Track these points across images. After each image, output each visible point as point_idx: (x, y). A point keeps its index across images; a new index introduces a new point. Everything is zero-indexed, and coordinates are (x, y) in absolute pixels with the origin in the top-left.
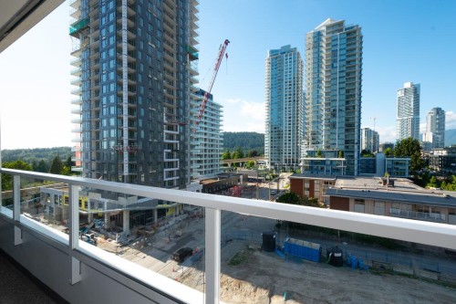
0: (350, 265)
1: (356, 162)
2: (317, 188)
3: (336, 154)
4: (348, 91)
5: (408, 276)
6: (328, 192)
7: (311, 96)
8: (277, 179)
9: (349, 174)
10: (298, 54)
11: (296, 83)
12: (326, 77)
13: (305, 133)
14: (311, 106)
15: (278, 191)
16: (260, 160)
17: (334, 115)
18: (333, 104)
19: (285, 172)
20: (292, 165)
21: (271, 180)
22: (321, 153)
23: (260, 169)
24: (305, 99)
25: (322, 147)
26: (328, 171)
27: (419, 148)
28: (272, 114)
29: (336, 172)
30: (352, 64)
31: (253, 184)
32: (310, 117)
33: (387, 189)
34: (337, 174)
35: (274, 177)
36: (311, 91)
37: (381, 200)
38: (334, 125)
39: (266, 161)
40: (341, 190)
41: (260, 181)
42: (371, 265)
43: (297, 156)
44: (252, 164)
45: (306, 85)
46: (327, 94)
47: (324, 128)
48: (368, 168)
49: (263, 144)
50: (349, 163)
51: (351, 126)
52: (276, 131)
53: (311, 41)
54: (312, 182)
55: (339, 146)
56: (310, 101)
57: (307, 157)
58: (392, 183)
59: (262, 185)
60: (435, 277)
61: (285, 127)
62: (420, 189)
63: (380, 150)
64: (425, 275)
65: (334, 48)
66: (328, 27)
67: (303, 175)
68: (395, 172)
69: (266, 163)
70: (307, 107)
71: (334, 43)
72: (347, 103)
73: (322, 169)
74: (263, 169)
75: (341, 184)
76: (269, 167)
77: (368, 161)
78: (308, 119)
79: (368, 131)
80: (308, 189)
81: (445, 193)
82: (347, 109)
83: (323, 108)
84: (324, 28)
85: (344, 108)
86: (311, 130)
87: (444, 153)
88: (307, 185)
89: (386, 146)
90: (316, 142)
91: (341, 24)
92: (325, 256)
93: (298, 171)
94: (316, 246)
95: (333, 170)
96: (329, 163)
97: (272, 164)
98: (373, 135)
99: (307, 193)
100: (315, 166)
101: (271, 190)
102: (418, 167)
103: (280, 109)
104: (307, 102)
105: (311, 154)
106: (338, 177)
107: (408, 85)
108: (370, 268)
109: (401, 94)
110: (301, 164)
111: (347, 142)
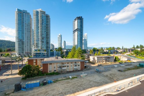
0: (48, 83)
1: (49, 53)
2: (38, 61)
3: (44, 51)
4: (47, 33)
5: (61, 80)
6: (42, 62)
7: (35, 31)
8: (22, 60)
9: (48, 57)
10: (30, 15)
11: (30, 25)
12: (41, 27)
13: (33, 43)
14: (35, 34)
15: (22, 65)
16: (13, 53)
17: (43, 39)
18: (43, 35)
19: (25, 57)
20: (29, 54)
21: (19, 61)
22: (39, 50)
23: (13, 56)
24: (33, 32)
25: (40, 48)
26: (41, 56)
27: (62, 49)
28: (19, 34)
29: (44, 56)
30: (48, 25)
31: (9, 64)
32: (35, 38)
33: (57, 60)
34: (44, 57)
35: (20, 59)
36: (35, 30)
37: (55, 63)
38: (43, 42)
39: (16, 53)
40: (46, 62)
41: (13, 62)
42: (54, 81)
43: (31, 51)
44: (8, 55)
45: (34, 27)
46: (41, 32)
47: (40, 42)
48: (52, 55)
49: (14, 46)
50: (47, 53)
51: (48, 43)
52: (21, 41)
53: (35, 13)
54: (36, 60)
55: (45, 48)
56: (35, 33)
57: (34, 51)
58: (57, 58)
59: (14, 63)
60: (65, 78)
61: (25, 40)
62: (62, 59)
63: (55, 49)
64: (64, 78)
65: (43, 19)
66: (41, 11)
67: (33, 58)
68: (58, 55)
69: (16, 54)
70: (34, 35)
71: (43, 17)
72: (47, 36)
73: (40, 55)
74: (14, 56)
75: (46, 59)
76: (17, 55)
77: (52, 53)
78: (35, 39)
79: (52, 45)
80: (35, 63)
81: (66, 59)
82: (47, 38)
83: (40, 36)
84: (39, 11)
85: (46, 37)
86: (36, 42)
87: (66, 51)
88: (35, 61)
89: (56, 49)
90: (37, 46)
91: (44, 12)
92: (41, 83)
93: (31, 56)
94: (38, 81)
95: (43, 55)
96: (42, 53)
97: (19, 54)
98: (53, 46)
99: (35, 64)
100: (37, 55)
101: (19, 65)
102: (62, 54)
103: (23, 33)
104: (34, 33)
105: (36, 50)
106: (44, 58)
107: (60, 35)
108: (54, 82)
109: (58, 36)
110: (32, 54)
111: (47, 47)
